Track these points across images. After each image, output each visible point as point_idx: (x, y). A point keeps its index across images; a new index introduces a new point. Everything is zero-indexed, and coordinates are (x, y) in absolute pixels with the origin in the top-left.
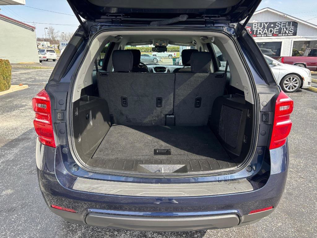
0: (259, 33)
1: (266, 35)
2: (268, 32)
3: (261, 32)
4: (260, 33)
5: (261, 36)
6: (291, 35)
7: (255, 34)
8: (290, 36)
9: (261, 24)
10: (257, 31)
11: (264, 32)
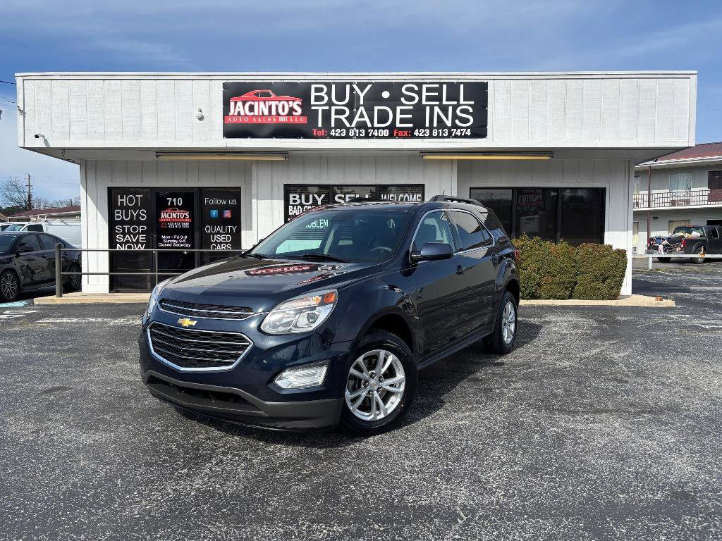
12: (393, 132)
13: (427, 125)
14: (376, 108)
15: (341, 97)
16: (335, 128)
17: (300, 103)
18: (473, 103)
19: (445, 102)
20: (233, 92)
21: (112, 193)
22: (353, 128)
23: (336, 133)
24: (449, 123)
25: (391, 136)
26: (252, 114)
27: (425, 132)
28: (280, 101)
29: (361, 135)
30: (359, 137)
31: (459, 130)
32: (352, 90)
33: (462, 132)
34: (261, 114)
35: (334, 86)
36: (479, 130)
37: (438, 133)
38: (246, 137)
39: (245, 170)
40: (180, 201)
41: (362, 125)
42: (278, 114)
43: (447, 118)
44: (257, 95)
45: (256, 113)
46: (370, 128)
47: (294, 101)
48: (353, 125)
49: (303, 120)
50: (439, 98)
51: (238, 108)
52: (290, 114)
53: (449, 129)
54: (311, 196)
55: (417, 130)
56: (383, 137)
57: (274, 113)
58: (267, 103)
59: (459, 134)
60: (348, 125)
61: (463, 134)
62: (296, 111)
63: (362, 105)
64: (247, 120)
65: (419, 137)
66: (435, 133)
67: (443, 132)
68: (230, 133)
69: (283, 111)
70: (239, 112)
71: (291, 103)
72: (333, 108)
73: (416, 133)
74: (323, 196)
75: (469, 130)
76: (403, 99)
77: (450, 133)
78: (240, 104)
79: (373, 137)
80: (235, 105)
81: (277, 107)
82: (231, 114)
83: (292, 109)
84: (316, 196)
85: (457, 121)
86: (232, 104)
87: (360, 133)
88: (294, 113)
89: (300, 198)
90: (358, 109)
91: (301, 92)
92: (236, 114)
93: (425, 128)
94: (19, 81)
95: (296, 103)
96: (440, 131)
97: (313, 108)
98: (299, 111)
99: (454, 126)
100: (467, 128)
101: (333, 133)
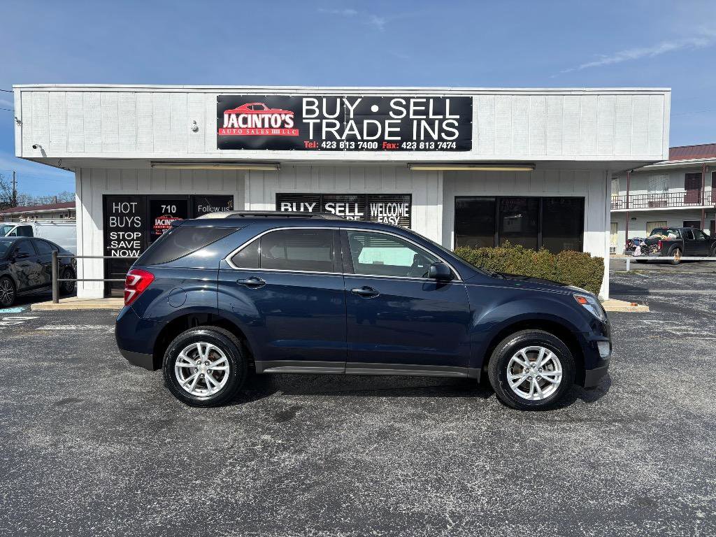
0: (329, 134)
1: (357, 146)
2: (362, 135)
3: (332, 130)
4: (330, 137)
5: (338, 145)
6: (451, 149)
7: (311, 138)
8: (446, 150)
9: (332, 102)
10: (318, 128)
11: (347, 132)
12: (382, 145)
13: (415, 138)
14: (366, 122)
15: (331, 111)
16: (326, 140)
17: (292, 116)
18: (458, 117)
19: (431, 116)
20: (227, 105)
21: (108, 201)
22: (343, 140)
23: (327, 145)
24: (435, 137)
25: (380, 148)
26: (245, 126)
27: (412, 145)
28: (272, 114)
29: (351, 147)
30: (349, 150)
31: (445, 143)
32: (342, 104)
33: (447, 145)
34: (254, 126)
35: (324, 100)
36: (464, 143)
37: (425, 146)
38: (240, 149)
39: (238, 179)
40: (174, 209)
41: (351, 138)
42: (271, 127)
43: (434, 132)
44: (250, 107)
45: (249, 126)
46: (360, 141)
47: (286, 114)
48: (344, 137)
49: (295, 133)
50: (426, 113)
51: (231, 120)
52: (282, 127)
53: (436, 142)
54: (302, 204)
55: (405, 143)
56: (372, 150)
57: (267, 125)
58: (260, 115)
59: (445, 147)
60: (338, 138)
61: (449, 147)
62: (288, 124)
63: (352, 119)
64: (240, 132)
65: (406, 150)
66: (422, 145)
67: (430, 145)
68: (223, 144)
69: (276, 124)
70: (233, 124)
71: (283, 116)
72: (324, 122)
73: (404, 145)
74: (314, 204)
75: (454, 143)
76: (391, 113)
77: (436, 146)
78: (233, 116)
79: (362, 149)
80: (229, 117)
81: (270, 119)
82: (225, 126)
83: (284, 122)
84: (307, 204)
85: (443, 135)
86: (226, 116)
87: (350, 145)
88: (286, 126)
89: (292, 207)
90: (348, 122)
91: (293, 105)
92: (230, 126)
93: (412, 141)
94: (17, 93)
95: (288, 116)
96: (427, 144)
97: (304, 121)
98: (291, 124)
99: (441, 139)
100: (452, 141)
101: (324, 145)
